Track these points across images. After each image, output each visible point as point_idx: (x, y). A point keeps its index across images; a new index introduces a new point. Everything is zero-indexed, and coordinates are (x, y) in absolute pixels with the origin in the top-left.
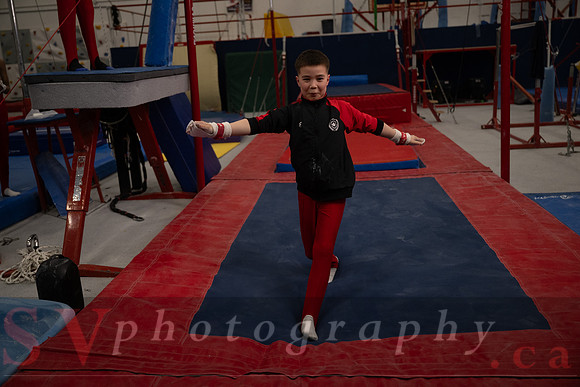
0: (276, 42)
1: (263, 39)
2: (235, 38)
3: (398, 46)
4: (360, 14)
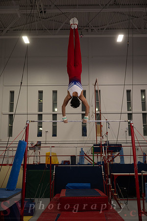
1: (45, 164)
2: (33, 163)
3: (103, 172)
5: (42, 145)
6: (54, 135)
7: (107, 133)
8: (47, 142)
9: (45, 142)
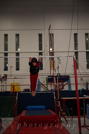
0: (14, 93)
1: (10, 92)
2: (0, 91)
4: (43, 85)
5: (8, 77)
6: (18, 69)
7: (58, 67)
8: (12, 75)
9: (10, 75)
